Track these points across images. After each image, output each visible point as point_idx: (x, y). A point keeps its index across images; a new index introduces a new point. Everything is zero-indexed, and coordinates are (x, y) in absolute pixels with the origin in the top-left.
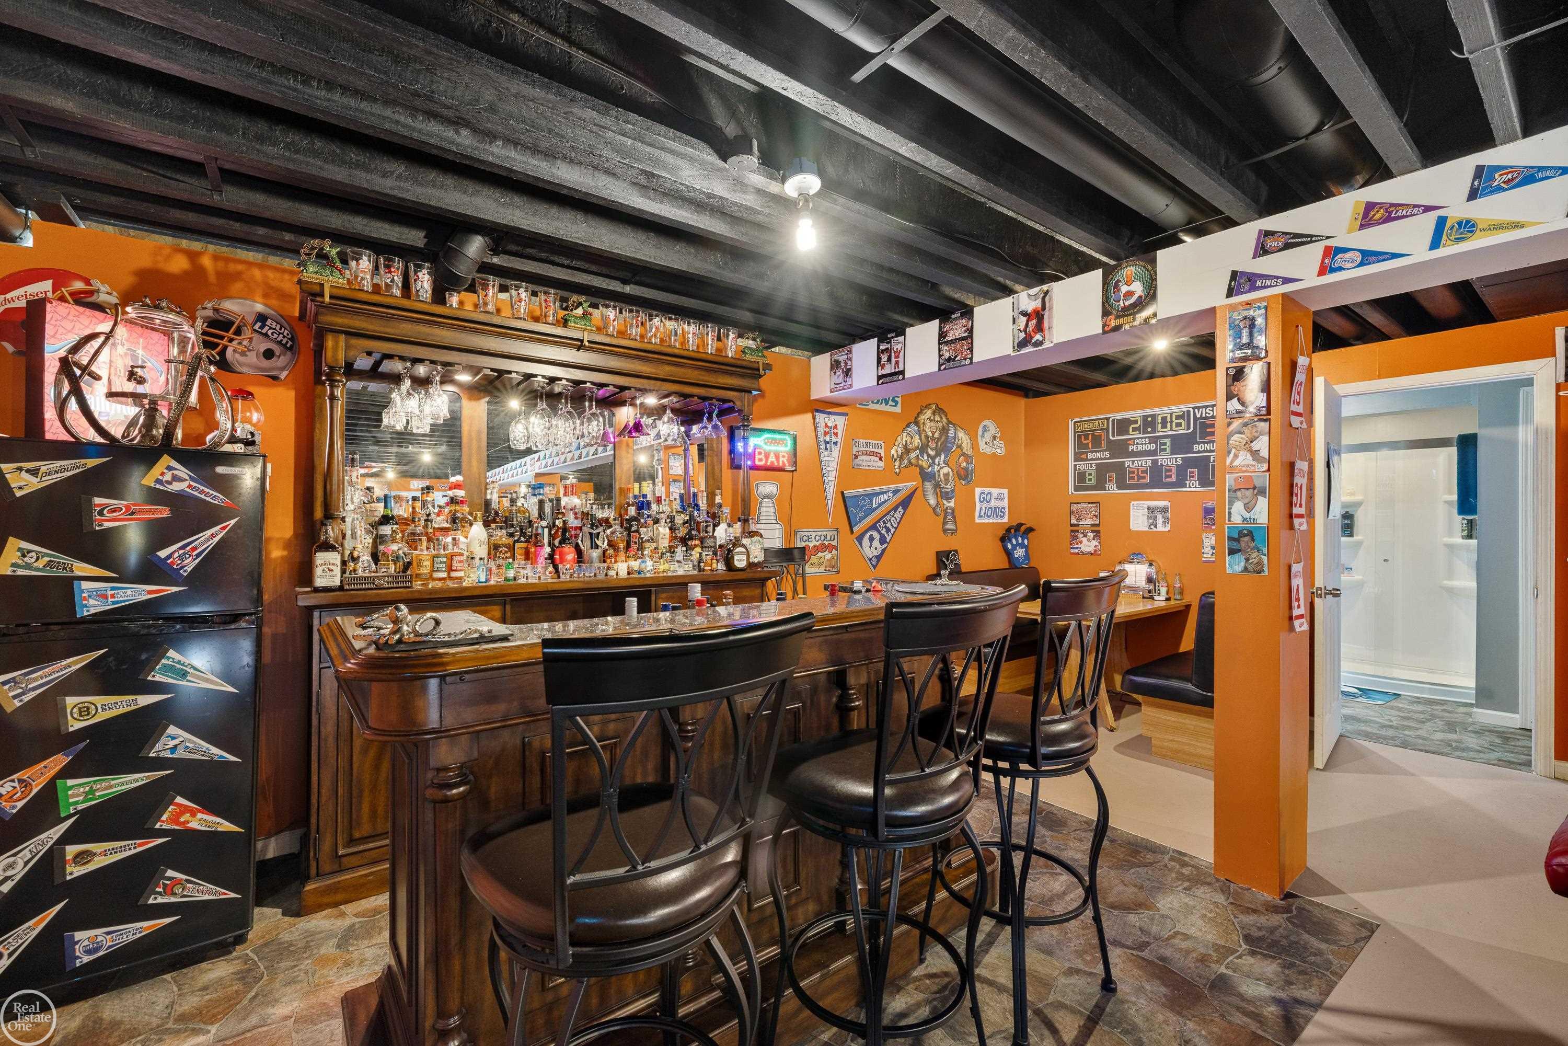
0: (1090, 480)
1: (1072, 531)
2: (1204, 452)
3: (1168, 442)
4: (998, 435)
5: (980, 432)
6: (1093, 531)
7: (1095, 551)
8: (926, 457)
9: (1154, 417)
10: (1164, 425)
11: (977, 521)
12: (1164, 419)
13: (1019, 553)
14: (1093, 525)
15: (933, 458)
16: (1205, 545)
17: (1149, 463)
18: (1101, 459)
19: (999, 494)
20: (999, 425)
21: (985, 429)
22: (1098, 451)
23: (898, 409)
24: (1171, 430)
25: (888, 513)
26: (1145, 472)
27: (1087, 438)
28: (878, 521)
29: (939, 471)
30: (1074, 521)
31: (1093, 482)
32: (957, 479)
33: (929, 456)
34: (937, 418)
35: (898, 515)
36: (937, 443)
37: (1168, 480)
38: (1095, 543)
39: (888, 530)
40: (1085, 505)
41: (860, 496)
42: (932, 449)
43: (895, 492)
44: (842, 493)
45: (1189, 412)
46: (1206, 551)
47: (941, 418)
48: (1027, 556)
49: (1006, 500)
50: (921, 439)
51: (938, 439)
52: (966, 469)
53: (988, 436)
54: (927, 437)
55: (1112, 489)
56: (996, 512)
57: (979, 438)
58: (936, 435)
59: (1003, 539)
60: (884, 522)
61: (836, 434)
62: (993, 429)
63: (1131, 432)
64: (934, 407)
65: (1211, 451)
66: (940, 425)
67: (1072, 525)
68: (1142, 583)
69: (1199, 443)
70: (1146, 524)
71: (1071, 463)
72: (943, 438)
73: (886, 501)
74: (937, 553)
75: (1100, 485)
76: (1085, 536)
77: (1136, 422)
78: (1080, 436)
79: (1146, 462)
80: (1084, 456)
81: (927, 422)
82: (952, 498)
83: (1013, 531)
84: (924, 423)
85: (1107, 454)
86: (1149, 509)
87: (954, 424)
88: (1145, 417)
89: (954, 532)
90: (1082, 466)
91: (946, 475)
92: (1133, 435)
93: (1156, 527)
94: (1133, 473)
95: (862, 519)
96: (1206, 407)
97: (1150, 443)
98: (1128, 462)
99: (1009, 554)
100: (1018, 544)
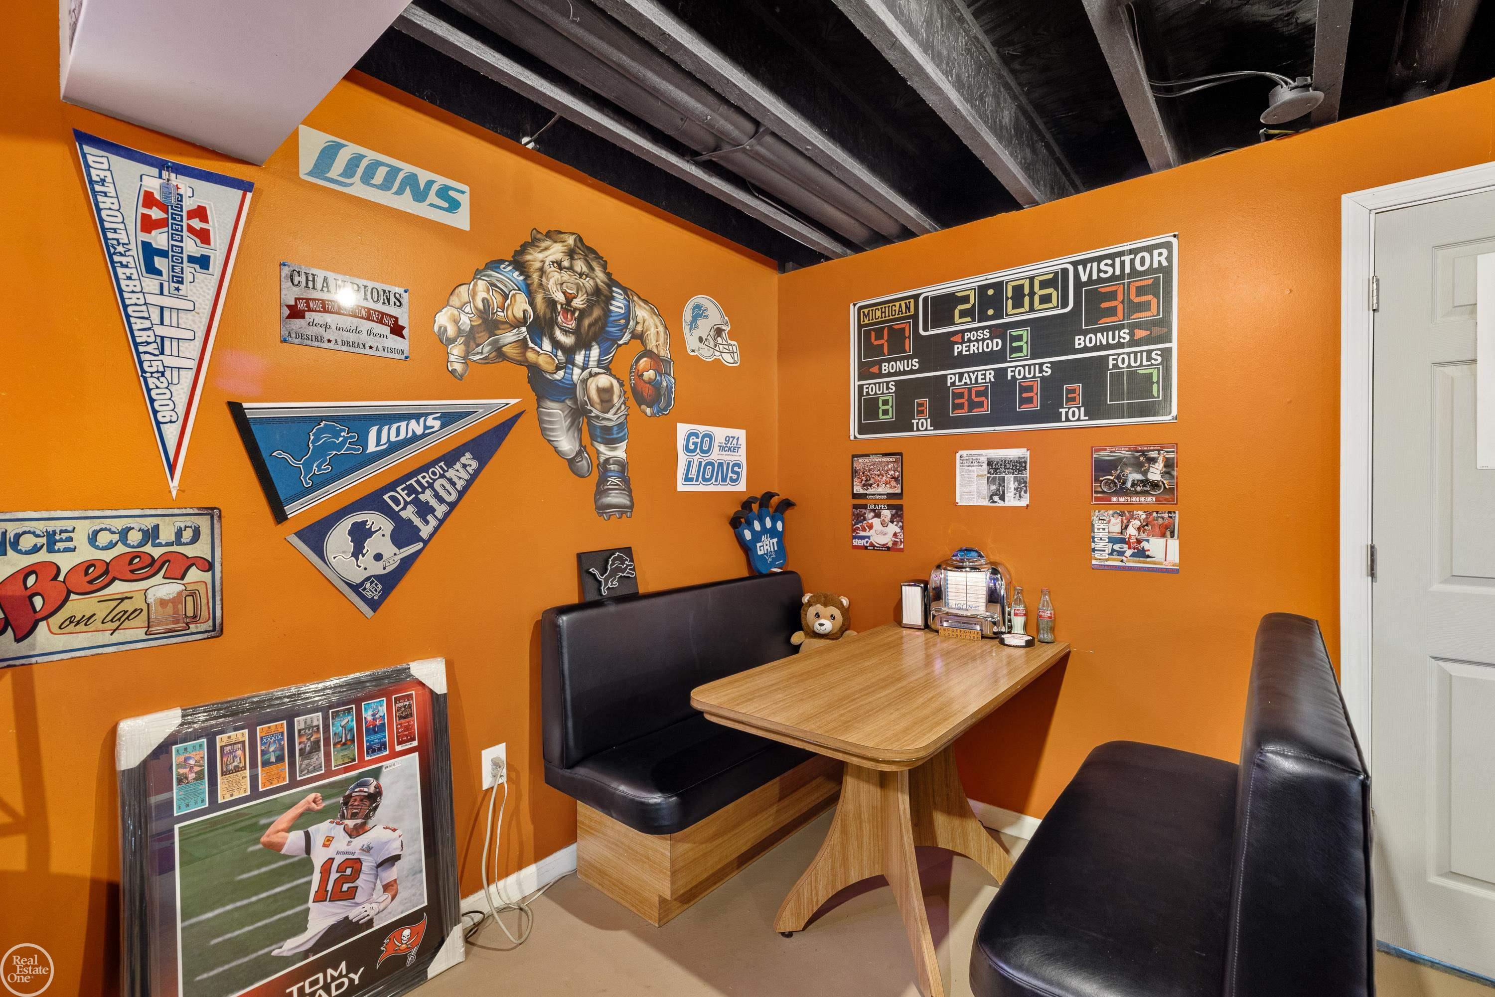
0: (886, 412)
1: (856, 507)
2: (1096, 348)
3: (1025, 333)
4: (727, 329)
5: (687, 316)
6: (890, 507)
7: (895, 543)
8: (547, 345)
9: (999, 286)
10: (1018, 303)
11: (681, 487)
12: (1019, 289)
13: (766, 546)
14: (890, 496)
15: (571, 353)
16: (1098, 534)
17: (990, 376)
18: (905, 373)
19: (728, 439)
20: (727, 308)
21: (699, 313)
22: (900, 359)
23: (461, 220)
24: (1032, 309)
25: (425, 468)
26: (982, 393)
27: (879, 336)
28: (392, 486)
29: (584, 381)
30: (858, 489)
31: (890, 417)
32: (632, 402)
33: (556, 344)
34: (580, 266)
35: (459, 473)
36: (579, 320)
37: (1026, 408)
38: (893, 528)
39: (424, 510)
40: (877, 459)
41: (319, 420)
42: (565, 332)
43: (448, 419)
44: (236, 409)
45: (1065, 271)
46: (1099, 545)
47: (592, 269)
48: (782, 551)
49: (743, 451)
50: (532, 303)
51: (583, 313)
52: (655, 385)
53: (705, 327)
54: (551, 303)
55: (923, 427)
56: (722, 471)
57: (686, 329)
58: (578, 303)
59: (736, 523)
60: (411, 490)
61: (204, 236)
62: (714, 315)
63: (957, 319)
64: (571, 241)
65: (1109, 347)
66: (588, 283)
67: (855, 496)
68: (978, 605)
69: (1085, 333)
70: (985, 493)
71: (854, 382)
72: (597, 312)
73: (415, 438)
74: (580, 556)
75: (903, 423)
76: (878, 515)
77: (966, 299)
78: (868, 333)
79: (985, 374)
80: (875, 369)
81: (551, 270)
82: (621, 440)
83: (755, 507)
84: (542, 271)
85: (915, 363)
86: (990, 463)
87: (625, 290)
88: (983, 289)
89: (624, 510)
90: (872, 387)
91: (605, 393)
92: (961, 324)
93: (1002, 498)
94: (961, 395)
95: (320, 483)
96: (1099, 259)
97: (991, 338)
98: (951, 375)
99: (747, 549)
100: (764, 530)
